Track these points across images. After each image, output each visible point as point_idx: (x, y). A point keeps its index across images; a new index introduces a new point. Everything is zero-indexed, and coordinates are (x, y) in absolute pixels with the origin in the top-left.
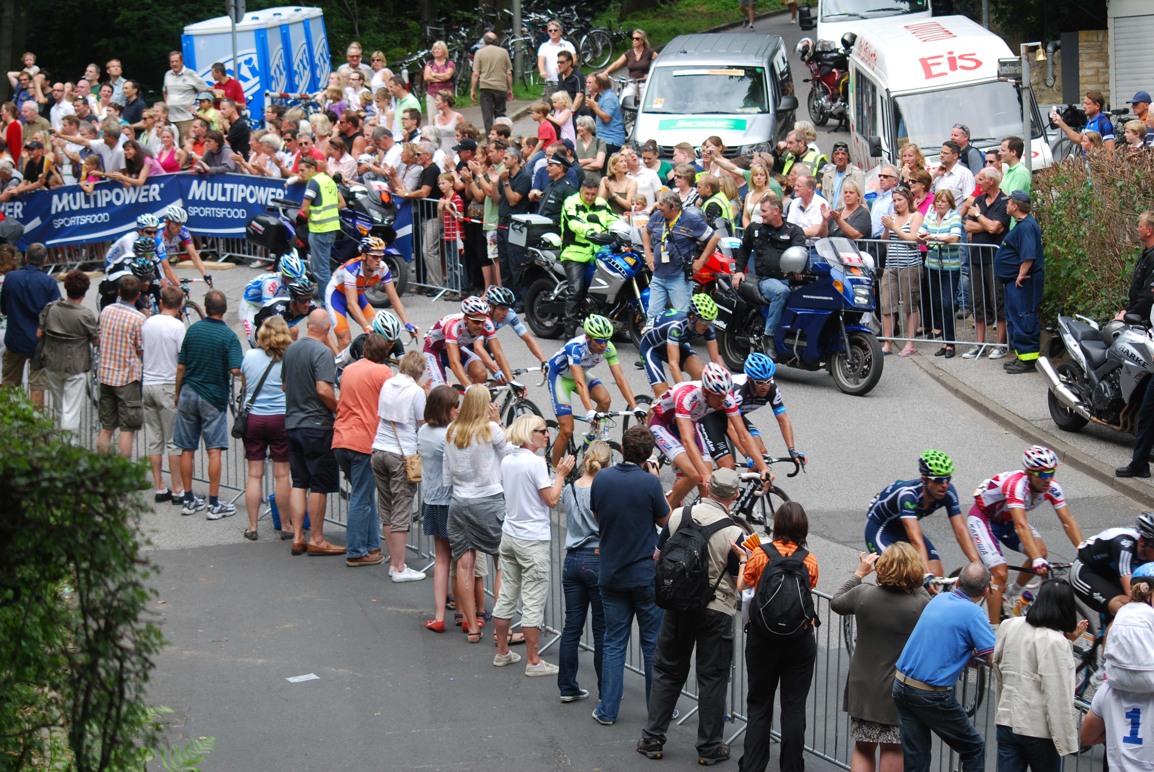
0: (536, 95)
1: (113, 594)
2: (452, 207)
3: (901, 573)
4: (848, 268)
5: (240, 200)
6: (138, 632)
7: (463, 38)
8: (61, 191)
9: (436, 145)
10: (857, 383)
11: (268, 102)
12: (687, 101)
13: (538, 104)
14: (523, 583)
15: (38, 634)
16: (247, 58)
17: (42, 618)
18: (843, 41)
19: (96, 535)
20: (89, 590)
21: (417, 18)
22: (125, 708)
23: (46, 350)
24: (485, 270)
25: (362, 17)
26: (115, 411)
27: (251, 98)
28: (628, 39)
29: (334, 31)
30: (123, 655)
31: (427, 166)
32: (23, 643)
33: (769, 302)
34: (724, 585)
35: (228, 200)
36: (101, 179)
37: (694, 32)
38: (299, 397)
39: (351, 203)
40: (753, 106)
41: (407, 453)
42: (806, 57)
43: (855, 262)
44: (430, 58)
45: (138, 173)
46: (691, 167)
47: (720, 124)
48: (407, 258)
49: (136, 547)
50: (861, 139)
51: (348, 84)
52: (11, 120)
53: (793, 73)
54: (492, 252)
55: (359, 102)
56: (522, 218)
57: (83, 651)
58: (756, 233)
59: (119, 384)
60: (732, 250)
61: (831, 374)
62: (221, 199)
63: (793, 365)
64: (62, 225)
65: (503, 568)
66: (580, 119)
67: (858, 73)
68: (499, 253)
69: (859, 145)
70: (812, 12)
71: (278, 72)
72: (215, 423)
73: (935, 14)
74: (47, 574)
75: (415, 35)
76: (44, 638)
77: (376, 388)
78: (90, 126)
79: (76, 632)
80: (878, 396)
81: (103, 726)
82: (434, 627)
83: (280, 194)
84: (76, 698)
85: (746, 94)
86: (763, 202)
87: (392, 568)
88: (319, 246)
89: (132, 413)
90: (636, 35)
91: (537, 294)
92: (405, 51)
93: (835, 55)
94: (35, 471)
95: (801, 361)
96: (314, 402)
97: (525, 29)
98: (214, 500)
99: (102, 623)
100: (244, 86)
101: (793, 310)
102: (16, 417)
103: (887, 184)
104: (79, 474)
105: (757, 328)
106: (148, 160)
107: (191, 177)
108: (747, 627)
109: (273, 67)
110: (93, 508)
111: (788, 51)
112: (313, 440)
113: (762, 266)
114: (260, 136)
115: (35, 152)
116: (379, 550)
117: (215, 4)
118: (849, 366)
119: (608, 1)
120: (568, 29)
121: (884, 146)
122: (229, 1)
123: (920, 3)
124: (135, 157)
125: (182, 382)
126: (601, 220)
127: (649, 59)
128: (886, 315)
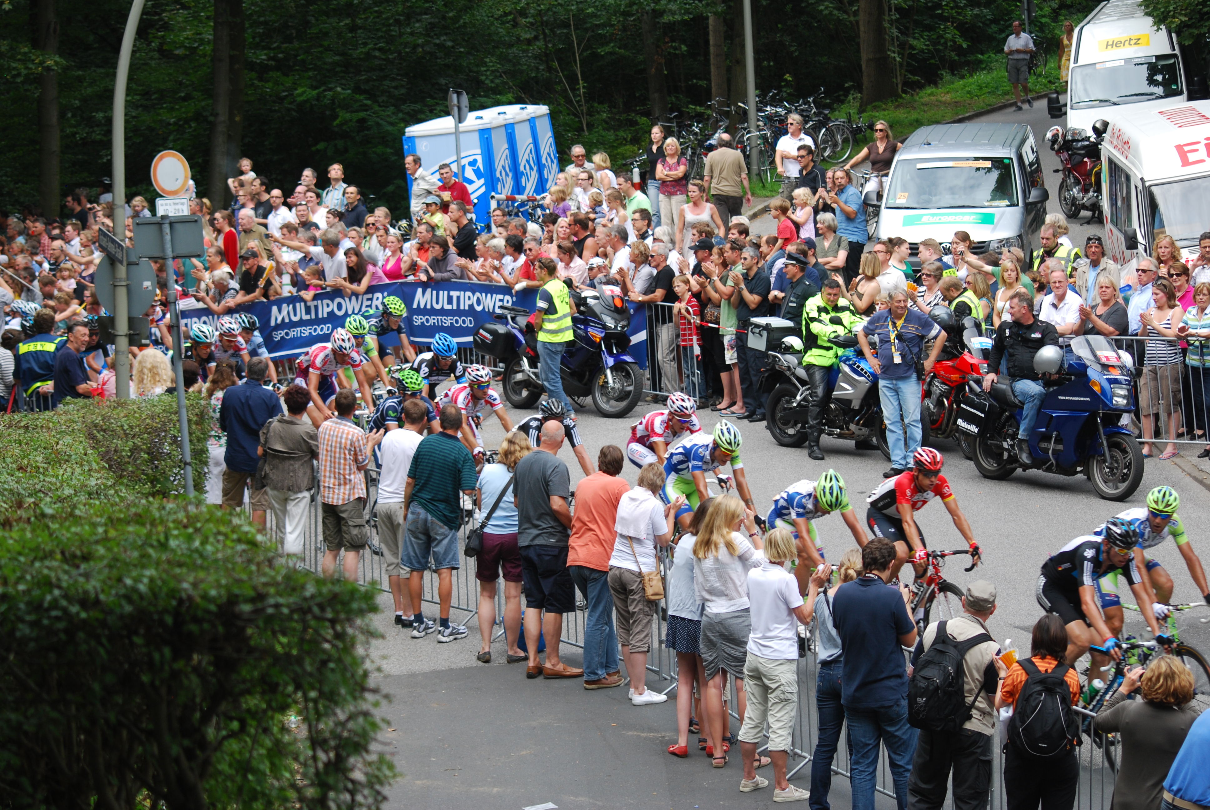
0: (774, 192)
1: (343, 724)
2: (688, 312)
3: (1168, 688)
4: (1105, 367)
5: (467, 308)
6: (370, 764)
7: (696, 134)
8: (279, 303)
10: (1117, 488)
11: (493, 204)
12: (930, 194)
13: (776, 201)
14: (770, 704)
15: (265, 767)
16: (471, 159)
17: (269, 750)
18: (1095, 129)
19: (324, 663)
20: (318, 720)
21: (647, 113)
23: (267, 468)
24: (724, 376)
25: (590, 114)
28: (869, 131)
29: (561, 129)
30: (354, 788)
31: (660, 268)
32: (250, 777)
33: (1023, 403)
34: (981, 703)
35: (455, 308)
36: (322, 288)
37: (937, 122)
38: (532, 513)
39: (582, 308)
40: (1001, 198)
41: (645, 570)
42: (1056, 146)
43: (1113, 361)
45: (359, 282)
46: (938, 264)
47: (966, 218)
48: (642, 366)
49: (366, 674)
50: (1115, 231)
51: (578, 185)
52: (227, 229)
53: (1042, 163)
54: (730, 357)
55: (588, 202)
56: (762, 321)
57: (312, 784)
58: (1007, 332)
59: (340, 502)
60: (982, 350)
61: (1089, 478)
62: (447, 307)
63: (1049, 470)
64: (282, 338)
65: (749, 689)
66: (821, 216)
67: (1111, 162)
68: (739, 357)
69: (1114, 238)
70: (1061, 98)
71: (503, 173)
72: (445, 542)
73: (1190, 98)
74: (274, 704)
76: (271, 771)
77: (614, 503)
78: (309, 234)
79: (305, 765)
82: (677, 752)
83: (508, 301)
85: (993, 187)
86: (1012, 298)
87: (632, 690)
88: (548, 354)
89: (355, 532)
90: (879, 126)
91: (777, 401)
92: (636, 148)
93: (1087, 143)
94: (260, 597)
95: (1058, 465)
96: (548, 518)
97: (761, 123)
98: (444, 623)
99: (332, 755)
101: (1048, 412)
102: (239, 541)
103: (1145, 279)
104: (305, 599)
105: (1010, 432)
106: (370, 268)
108: (1005, 747)
109: (499, 169)
110: (320, 635)
111: (1036, 141)
112: (548, 558)
113: (1015, 366)
114: (488, 241)
115: (250, 261)
116: (618, 672)
117: (437, 104)
118: (1107, 470)
119: (847, 92)
120: (806, 122)
121: (1140, 239)
122: (451, 101)
123: (1174, 87)
124: (357, 264)
125: (410, 500)
126: (845, 322)
127: (894, 150)
128: (1145, 416)
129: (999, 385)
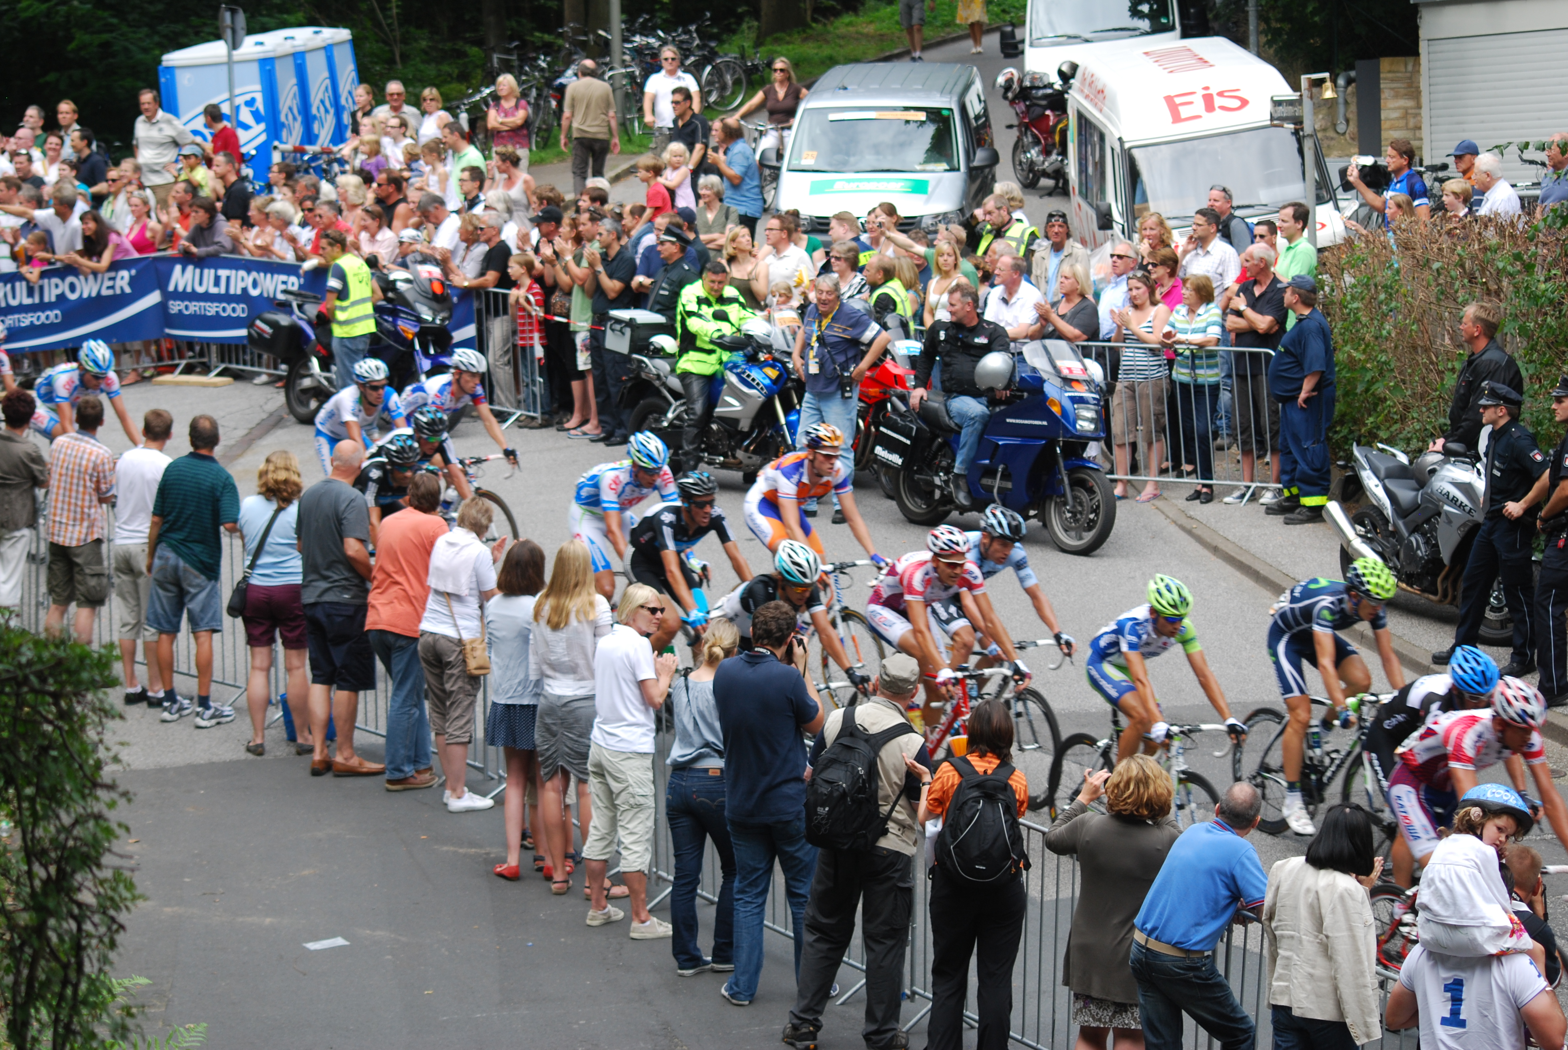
1: (68, 830)
2: (528, 301)
3: (1140, 797)
4: (1067, 381)
5: (239, 292)
6: (102, 882)
7: (542, 70)
9: (506, 216)
10: (1081, 538)
11: (276, 157)
12: (848, 154)
13: (646, 159)
14: (619, 811)
16: (248, 97)
18: (1061, 73)
19: (44, 750)
20: (35, 825)
21: (479, 43)
22: (83, 986)
24: (576, 385)
25: (405, 41)
26: (70, 580)
27: (253, 152)
29: (366, 60)
30: (81, 914)
31: (493, 244)
33: (961, 427)
34: (900, 814)
35: (223, 291)
36: (50, 263)
37: (856, 60)
38: (319, 560)
39: (390, 295)
40: (937, 161)
41: (466, 636)
42: (1010, 95)
43: (1077, 373)
44: (496, 98)
45: (99, 255)
46: (853, 244)
47: (893, 186)
49: (99, 765)
50: (1085, 206)
51: (387, 134)
53: (991, 116)
54: (583, 361)
55: (401, 158)
57: (27, 908)
58: (942, 335)
59: (74, 544)
60: (910, 357)
61: (1045, 525)
62: (213, 290)
65: (592, 790)
67: (1081, 116)
68: (593, 362)
69: (1083, 214)
70: (1018, 33)
71: (290, 117)
72: (202, 596)
73: (1185, 35)
75: (477, 66)
77: (426, 548)
78: (34, 192)
79: (17, 883)
80: (1108, 556)
81: (55, 1011)
82: (505, 873)
83: (294, 283)
84: (18, 973)
85: (928, 145)
86: (952, 292)
87: (448, 793)
88: (347, 354)
89: (93, 582)
90: (779, 64)
91: (644, 419)
92: (463, 87)
93: (1049, 91)
96: (341, 567)
97: (627, 58)
98: (204, 701)
99: (53, 869)
100: (243, 136)
101: (993, 438)
103: (1121, 267)
104: (20, 666)
105: (944, 464)
106: (113, 237)
107: (172, 261)
108: (932, 871)
109: (284, 111)
110: (39, 713)
111: (985, 87)
112: (340, 619)
113: (951, 379)
114: (265, 205)
116: (430, 769)
117: (205, 24)
118: (1069, 515)
119: (740, 19)
120: (687, 57)
121: (1116, 216)
122: (223, 20)
123: (1164, 21)
124: (96, 232)
125: (156, 541)
126: (732, 317)
127: (795, 98)
128: (1119, 446)
129: (930, 403)
